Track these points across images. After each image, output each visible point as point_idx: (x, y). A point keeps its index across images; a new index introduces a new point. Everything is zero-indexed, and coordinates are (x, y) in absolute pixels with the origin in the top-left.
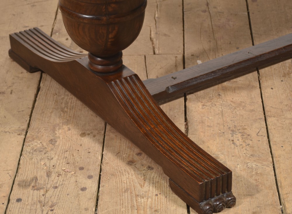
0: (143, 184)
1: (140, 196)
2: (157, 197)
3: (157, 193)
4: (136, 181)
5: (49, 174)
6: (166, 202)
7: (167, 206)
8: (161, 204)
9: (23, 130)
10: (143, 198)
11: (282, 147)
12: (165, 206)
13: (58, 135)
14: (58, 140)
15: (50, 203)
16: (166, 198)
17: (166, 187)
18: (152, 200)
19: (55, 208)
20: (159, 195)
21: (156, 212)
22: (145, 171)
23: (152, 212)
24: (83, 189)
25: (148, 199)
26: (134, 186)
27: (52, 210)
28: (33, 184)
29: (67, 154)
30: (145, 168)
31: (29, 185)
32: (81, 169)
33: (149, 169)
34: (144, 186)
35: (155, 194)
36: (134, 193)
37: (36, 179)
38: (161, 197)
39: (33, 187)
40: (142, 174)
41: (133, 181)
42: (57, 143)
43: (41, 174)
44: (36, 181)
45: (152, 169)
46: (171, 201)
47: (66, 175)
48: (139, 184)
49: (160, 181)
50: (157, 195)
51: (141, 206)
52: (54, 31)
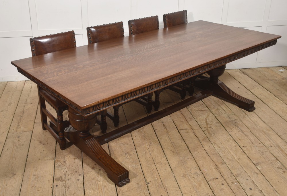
0: (98, 176)
1: (98, 181)
4: (96, 175)
5: (65, 175)
6: (107, 183)
7: (108, 185)
9: (54, 158)
11: (142, 158)
13: (66, 159)
14: (66, 161)
15: (68, 186)
17: (106, 177)
18: (103, 182)
19: (70, 188)
21: (105, 186)
22: (98, 171)
23: (103, 186)
24: (78, 180)
25: (101, 182)
26: (96, 177)
27: (69, 189)
28: (60, 179)
29: (70, 167)
31: (59, 180)
32: (76, 172)
33: (100, 170)
36: (96, 180)
37: (61, 177)
39: (61, 180)
42: (66, 163)
43: (63, 175)
44: (61, 178)
46: (109, 182)
47: (71, 175)
49: (104, 175)
50: (104, 180)
51: (99, 184)
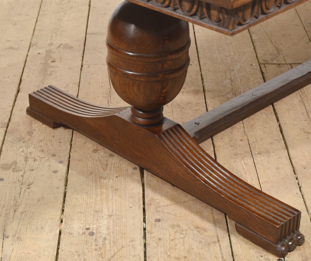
0: (105, 168)
1: (103, 178)
2: (117, 179)
3: (117, 176)
4: (100, 165)
5: (26, 159)
6: (125, 183)
7: (125, 186)
8: (121, 184)
9: (5, 123)
10: (106, 179)
11: (222, 139)
12: (124, 186)
13: (34, 128)
14: (35, 132)
15: (27, 183)
16: (124, 180)
17: (125, 171)
18: (113, 181)
19: (32, 186)
20: (119, 177)
21: (116, 191)
22: (107, 158)
23: (113, 190)
24: (55, 172)
25: (109, 180)
26: (98, 170)
27: (29, 188)
28: (12, 167)
29: (42, 144)
30: (107, 156)
31: (10, 168)
32: (54, 155)
33: (110, 156)
34: (106, 170)
35: (115, 177)
36: (98, 175)
37: (16, 163)
38: (121, 179)
39: (13, 169)
40: (105, 160)
41: (97, 166)
42: (34, 135)
43: (20, 160)
44: (16, 165)
45: (113, 156)
46: (129, 181)
47: (41, 161)
48: (103, 168)
49: (120, 166)
50: (117, 177)
51: (104, 185)
52: (31, 45)
